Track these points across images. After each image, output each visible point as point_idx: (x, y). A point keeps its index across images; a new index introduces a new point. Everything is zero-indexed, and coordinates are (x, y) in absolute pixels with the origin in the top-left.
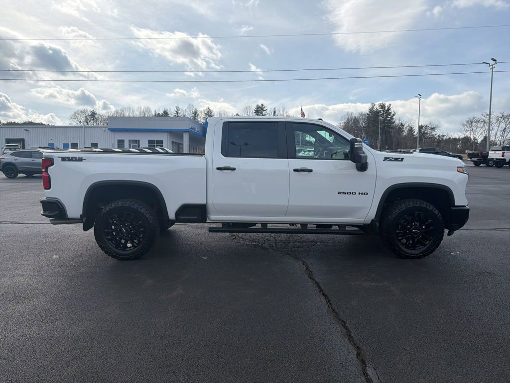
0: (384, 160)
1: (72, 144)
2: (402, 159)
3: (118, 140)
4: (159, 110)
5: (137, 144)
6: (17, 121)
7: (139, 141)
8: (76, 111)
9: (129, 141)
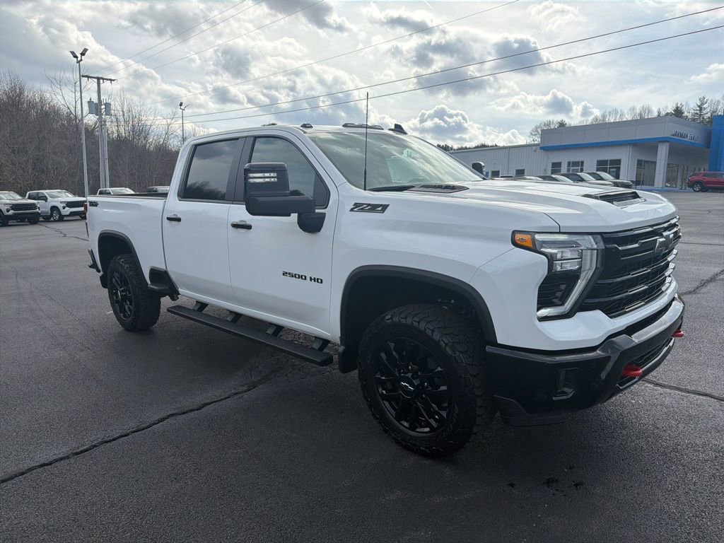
0: (352, 210)
1: (493, 172)
2: (384, 207)
3: (553, 164)
4: (667, 107)
5: (579, 168)
6: (468, 145)
7: (582, 162)
8: (539, 124)
9: (569, 163)
